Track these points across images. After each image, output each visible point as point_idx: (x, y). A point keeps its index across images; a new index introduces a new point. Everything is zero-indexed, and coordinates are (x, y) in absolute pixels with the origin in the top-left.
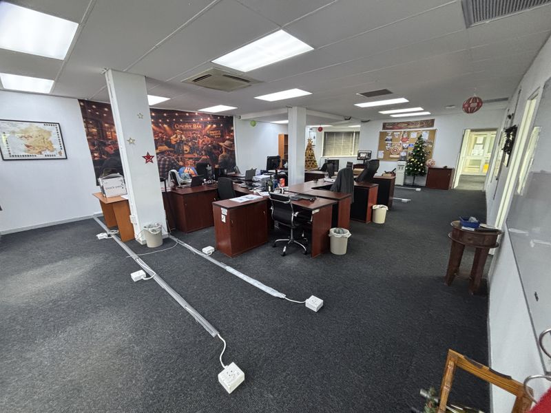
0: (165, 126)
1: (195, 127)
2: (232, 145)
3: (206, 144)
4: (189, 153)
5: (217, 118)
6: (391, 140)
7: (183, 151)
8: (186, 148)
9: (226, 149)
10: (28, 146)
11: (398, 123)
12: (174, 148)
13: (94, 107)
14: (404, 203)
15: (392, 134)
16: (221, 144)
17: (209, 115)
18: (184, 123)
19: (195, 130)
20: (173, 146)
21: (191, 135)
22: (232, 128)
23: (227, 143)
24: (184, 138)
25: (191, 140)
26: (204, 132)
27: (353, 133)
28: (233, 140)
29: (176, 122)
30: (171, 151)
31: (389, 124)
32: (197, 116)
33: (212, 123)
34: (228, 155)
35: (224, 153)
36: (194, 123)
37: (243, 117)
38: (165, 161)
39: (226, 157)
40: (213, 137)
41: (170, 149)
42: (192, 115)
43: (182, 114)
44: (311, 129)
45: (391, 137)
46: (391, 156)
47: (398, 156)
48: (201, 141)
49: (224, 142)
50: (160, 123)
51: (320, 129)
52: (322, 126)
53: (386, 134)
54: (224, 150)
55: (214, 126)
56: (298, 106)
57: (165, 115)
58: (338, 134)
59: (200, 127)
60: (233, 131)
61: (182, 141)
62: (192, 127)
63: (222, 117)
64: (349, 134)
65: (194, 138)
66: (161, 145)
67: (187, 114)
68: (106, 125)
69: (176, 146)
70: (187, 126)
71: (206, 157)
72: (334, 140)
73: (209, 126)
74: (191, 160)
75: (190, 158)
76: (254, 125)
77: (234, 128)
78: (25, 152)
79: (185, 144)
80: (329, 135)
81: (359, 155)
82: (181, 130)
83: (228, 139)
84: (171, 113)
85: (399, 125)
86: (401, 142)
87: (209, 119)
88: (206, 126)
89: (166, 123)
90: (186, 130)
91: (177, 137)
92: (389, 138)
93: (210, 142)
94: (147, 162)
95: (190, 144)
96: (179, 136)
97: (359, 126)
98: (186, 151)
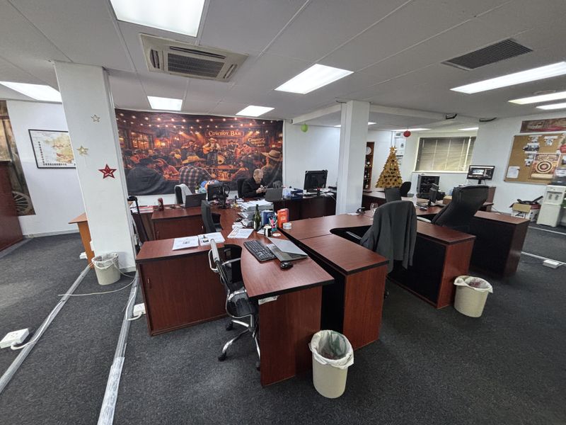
0: (197, 133)
1: (233, 134)
2: (280, 155)
3: (245, 155)
4: (223, 164)
5: (261, 123)
6: (537, 149)
7: (216, 161)
8: (220, 158)
9: (270, 160)
10: (59, 155)
11: (555, 120)
12: (206, 158)
13: (122, 115)
14: (549, 268)
15: (541, 140)
16: (265, 154)
17: (252, 120)
18: (219, 130)
19: (233, 138)
20: (205, 156)
21: (227, 144)
22: (281, 135)
23: (272, 153)
24: (218, 146)
25: (227, 150)
26: (243, 140)
27: (467, 139)
28: (281, 150)
29: (210, 129)
30: (202, 162)
31: (536, 122)
32: (237, 122)
33: (254, 129)
34: (273, 168)
35: (268, 165)
36: (232, 129)
37: (295, 121)
38: (195, 172)
39: (270, 169)
40: (254, 146)
41: (201, 159)
42: (230, 120)
43: (218, 120)
44: (399, 135)
45: (537, 144)
46: (534, 175)
47: (550, 176)
48: (239, 150)
49: (268, 152)
50: (192, 130)
51: (407, 134)
52: (410, 130)
53: (529, 139)
54: (267, 161)
55: (258, 132)
56: (354, 100)
57: (198, 121)
58: (442, 141)
59: (239, 134)
60: (281, 138)
61: (215, 151)
62: (229, 134)
63: (268, 122)
64: (462, 140)
65: (230, 147)
66: (191, 155)
67: (224, 120)
68: (133, 133)
69: (209, 156)
70: (223, 133)
71: (243, 169)
72: (435, 149)
73: (251, 133)
74: (226, 172)
75: (224, 170)
76: (305, 131)
77: (283, 135)
78: (57, 160)
79: (220, 154)
80: (426, 142)
81: (471, 171)
82: (216, 137)
83: (274, 149)
84: (205, 119)
85: (558, 124)
86: (558, 152)
87: (251, 124)
88: (246, 133)
89: (198, 130)
90: (222, 138)
91: (210, 146)
92: (533, 145)
93: (250, 151)
94: (104, 177)
95: (225, 154)
96: (212, 145)
97: (477, 128)
98: (220, 161)
